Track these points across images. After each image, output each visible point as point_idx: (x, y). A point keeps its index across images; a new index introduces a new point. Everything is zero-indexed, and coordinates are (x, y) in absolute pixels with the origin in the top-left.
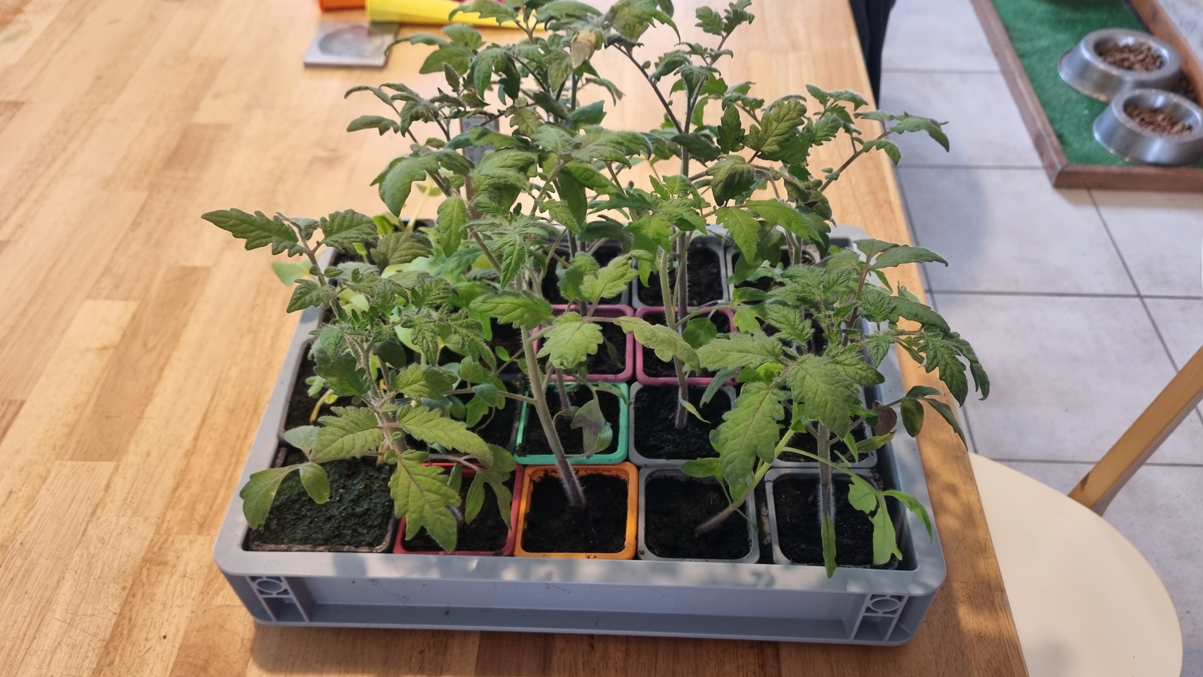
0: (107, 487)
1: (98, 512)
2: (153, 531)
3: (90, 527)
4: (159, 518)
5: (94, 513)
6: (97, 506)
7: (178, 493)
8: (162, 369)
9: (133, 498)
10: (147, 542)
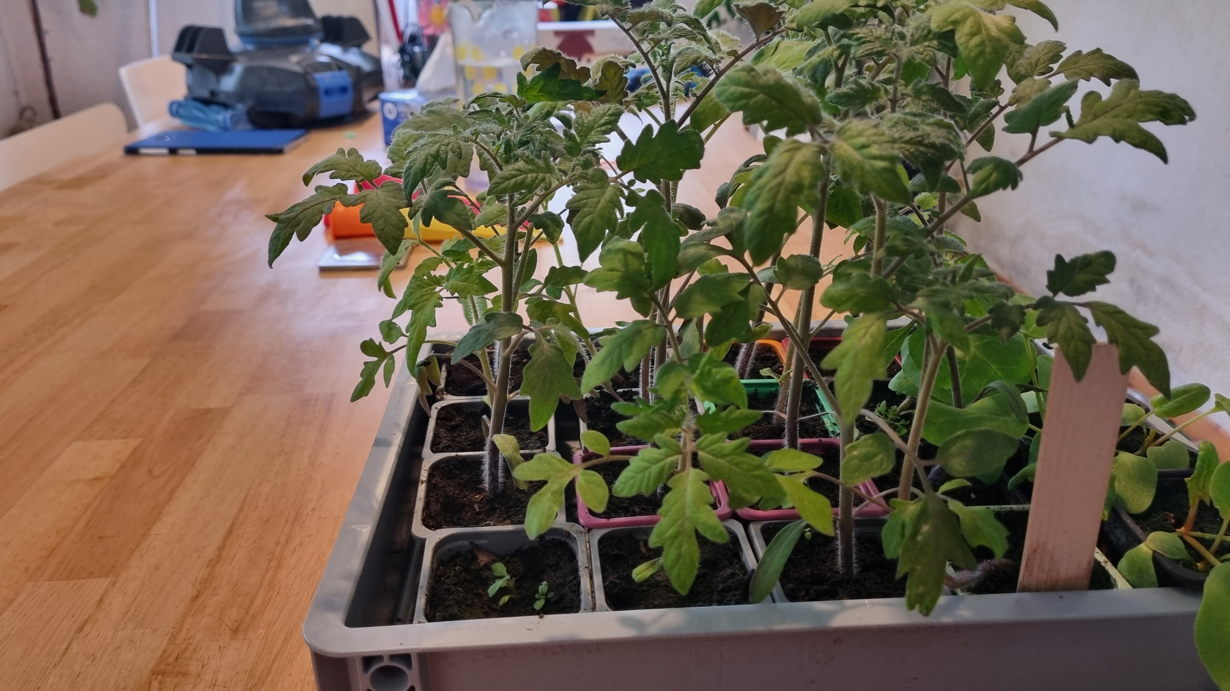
0: (100, 602)
1: (87, 628)
2: (166, 642)
3: (75, 644)
4: (174, 628)
5: (81, 629)
6: (86, 622)
7: (199, 601)
8: (173, 491)
9: (135, 611)
10: (159, 653)
